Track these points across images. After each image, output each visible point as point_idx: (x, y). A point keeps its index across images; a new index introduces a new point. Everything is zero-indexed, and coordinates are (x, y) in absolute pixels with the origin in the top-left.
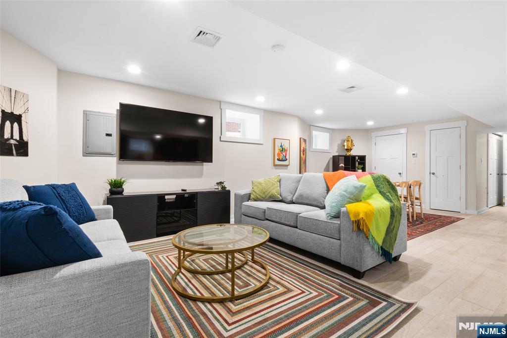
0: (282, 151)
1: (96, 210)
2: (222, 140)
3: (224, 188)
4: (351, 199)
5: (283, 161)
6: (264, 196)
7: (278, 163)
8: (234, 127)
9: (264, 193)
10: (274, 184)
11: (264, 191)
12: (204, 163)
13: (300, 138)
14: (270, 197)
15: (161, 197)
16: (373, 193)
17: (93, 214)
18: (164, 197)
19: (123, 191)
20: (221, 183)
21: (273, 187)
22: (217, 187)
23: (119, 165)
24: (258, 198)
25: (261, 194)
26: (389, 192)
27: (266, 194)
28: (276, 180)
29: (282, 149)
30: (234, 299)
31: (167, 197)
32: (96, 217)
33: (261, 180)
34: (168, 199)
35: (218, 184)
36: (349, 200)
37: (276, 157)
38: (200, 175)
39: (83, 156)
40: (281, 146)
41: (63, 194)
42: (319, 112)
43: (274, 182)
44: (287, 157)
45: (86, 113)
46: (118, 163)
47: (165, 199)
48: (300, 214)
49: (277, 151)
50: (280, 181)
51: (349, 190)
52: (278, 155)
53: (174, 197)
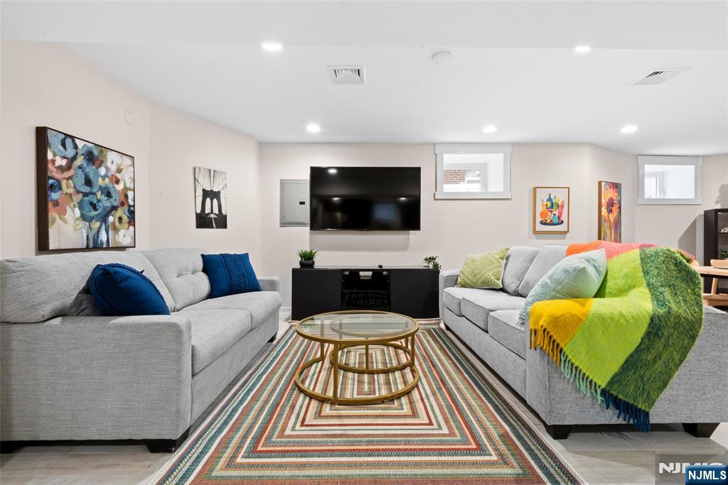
0: (552, 207)
1: (263, 281)
2: (436, 198)
3: (436, 266)
4: (557, 292)
5: (554, 224)
6: (475, 281)
7: (540, 228)
8: (457, 175)
9: (475, 276)
10: (494, 263)
11: (476, 272)
12: (411, 231)
13: (600, 183)
14: (484, 283)
15: (354, 273)
16: (634, 287)
17: (258, 285)
18: (359, 273)
19: (313, 263)
20: (432, 259)
21: (491, 267)
22: (426, 264)
23: (313, 236)
24: (466, 284)
25: (470, 277)
26: (671, 286)
27: (478, 276)
28: (498, 257)
29: (552, 204)
30: (334, 402)
31: (361, 273)
32: (261, 288)
33: (477, 256)
34: (364, 276)
35: (426, 259)
36: (554, 293)
37: (539, 219)
38: (405, 247)
39: (281, 226)
40: (550, 199)
41: (230, 263)
42: (629, 130)
43: (493, 259)
44: (564, 218)
45: (282, 182)
46: (311, 234)
47: (360, 276)
48: (492, 311)
49: (539, 209)
50: (507, 258)
51: (555, 277)
52: (542, 214)
53: (370, 274)
